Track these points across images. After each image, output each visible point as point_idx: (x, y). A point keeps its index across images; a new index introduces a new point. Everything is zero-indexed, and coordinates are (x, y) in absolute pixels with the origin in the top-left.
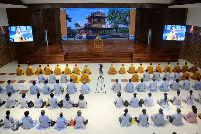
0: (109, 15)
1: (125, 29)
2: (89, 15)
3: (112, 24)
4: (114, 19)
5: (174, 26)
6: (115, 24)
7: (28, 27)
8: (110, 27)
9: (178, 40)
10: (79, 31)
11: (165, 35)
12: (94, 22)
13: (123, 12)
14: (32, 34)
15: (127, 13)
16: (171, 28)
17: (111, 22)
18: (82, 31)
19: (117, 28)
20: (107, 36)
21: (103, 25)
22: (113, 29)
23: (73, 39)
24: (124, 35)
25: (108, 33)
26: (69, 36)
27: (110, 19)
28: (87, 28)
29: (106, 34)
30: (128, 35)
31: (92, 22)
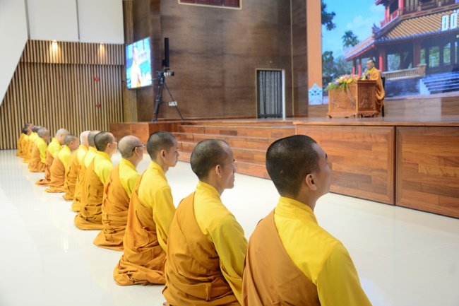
7: (146, 42)
10: (355, 64)
12: (405, 12)
18: (364, 61)
21: (445, 18)
28: (379, 48)
29: (456, 65)
31: (399, 12)
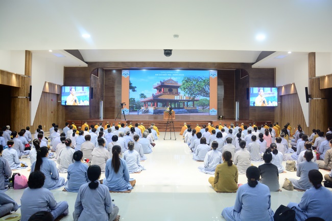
0: (183, 84)
1: (204, 102)
2: (158, 84)
3: (187, 95)
4: (190, 89)
5: (262, 88)
6: (191, 94)
7: (85, 88)
8: (184, 99)
9: (269, 105)
10: (145, 104)
11: (252, 99)
12: (164, 92)
13: (200, 80)
14: (89, 96)
15: (206, 82)
16: (259, 91)
17: (186, 92)
18: (149, 103)
19: (193, 100)
20: (181, 110)
21: (176, 97)
22: (189, 101)
23: (136, 113)
24: (203, 109)
25: (181, 106)
26: (132, 109)
27: (185, 89)
28: (155, 100)
29: (179, 108)
30: (209, 109)
31: (162, 92)
